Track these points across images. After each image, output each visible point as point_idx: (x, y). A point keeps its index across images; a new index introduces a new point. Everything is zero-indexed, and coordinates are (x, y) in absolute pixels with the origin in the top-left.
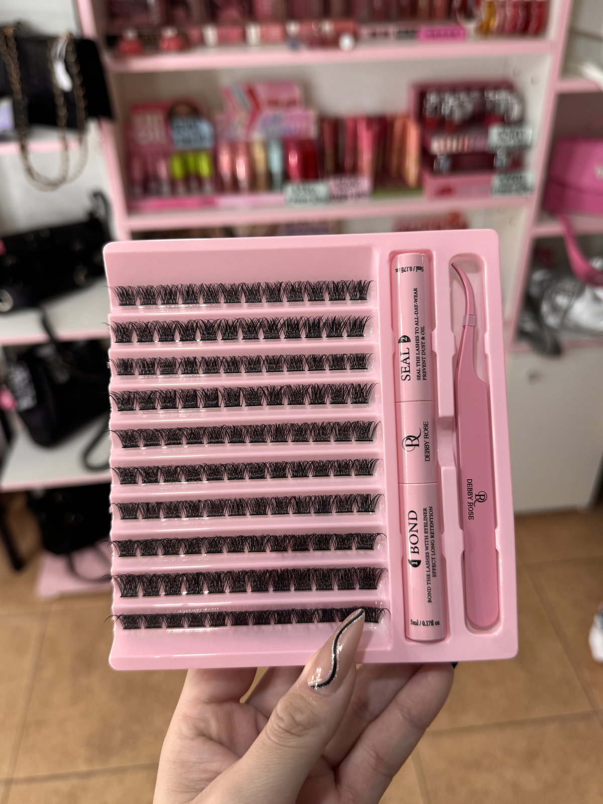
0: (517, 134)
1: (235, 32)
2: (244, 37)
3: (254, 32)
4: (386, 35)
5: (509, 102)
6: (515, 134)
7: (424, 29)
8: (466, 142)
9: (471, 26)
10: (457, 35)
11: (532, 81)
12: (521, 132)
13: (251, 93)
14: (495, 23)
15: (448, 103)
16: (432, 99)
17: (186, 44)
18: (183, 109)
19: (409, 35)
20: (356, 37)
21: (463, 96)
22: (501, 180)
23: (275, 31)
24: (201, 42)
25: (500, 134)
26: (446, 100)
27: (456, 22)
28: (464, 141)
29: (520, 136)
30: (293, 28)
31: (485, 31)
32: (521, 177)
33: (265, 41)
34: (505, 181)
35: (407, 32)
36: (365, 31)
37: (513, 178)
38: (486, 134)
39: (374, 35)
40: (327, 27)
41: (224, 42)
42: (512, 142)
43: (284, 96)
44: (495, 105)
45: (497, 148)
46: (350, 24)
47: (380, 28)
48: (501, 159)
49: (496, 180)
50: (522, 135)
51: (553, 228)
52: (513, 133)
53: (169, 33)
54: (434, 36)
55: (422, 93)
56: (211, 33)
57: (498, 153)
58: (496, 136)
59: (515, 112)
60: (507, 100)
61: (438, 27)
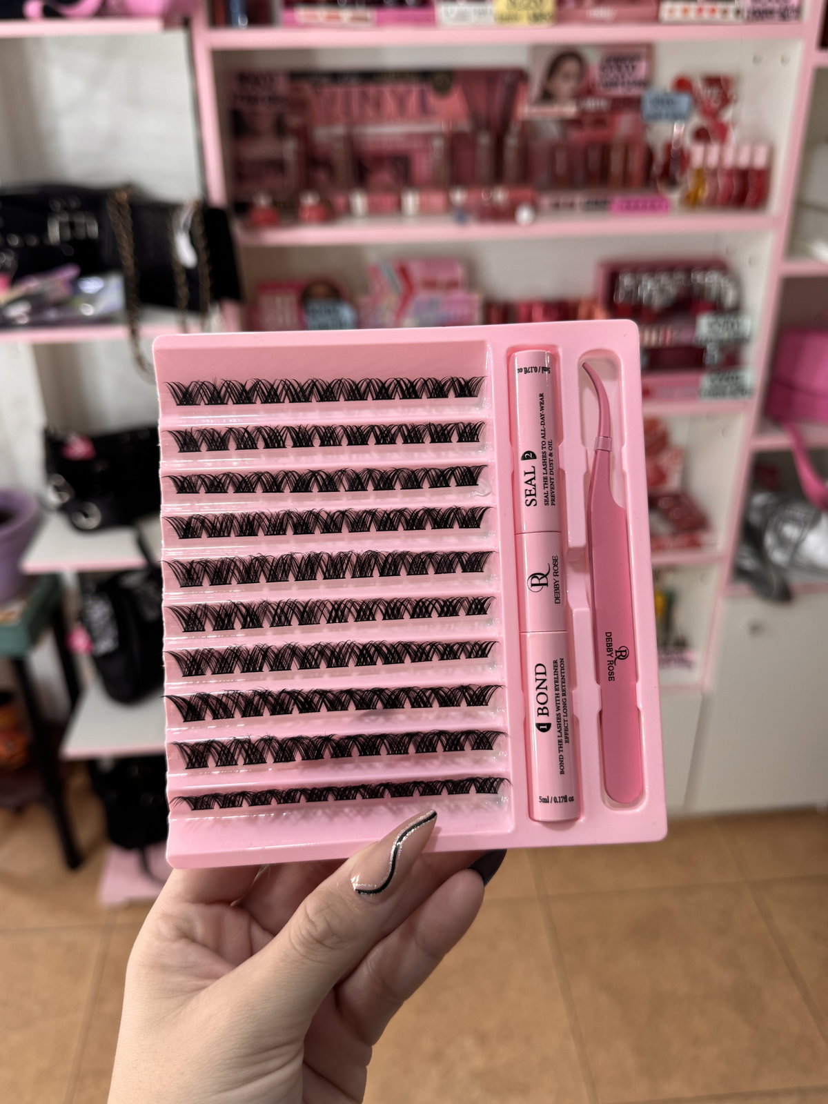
0: (733, 325)
1: (389, 200)
2: (399, 206)
3: (411, 201)
4: (571, 206)
5: (722, 285)
6: (730, 325)
7: (618, 199)
8: (669, 333)
9: (675, 196)
10: (658, 207)
11: (750, 262)
12: (738, 323)
13: (404, 272)
14: (705, 193)
15: (646, 286)
16: (626, 281)
17: (330, 214)
18: (320, 290)
19: (599, 206)
20: (535, 207)
21: (664, 279)
22: (713, 381)
23: (437, 199)
24: (348, 211)
25: (711, 325)
26: (643, 283)
27: (657, 191)
28: (665, 333)
29: (736, 327)
30: (459, 196)
31: (692, 202)
32: (737, 378)
33: (425, 211)
34: (717, 382)
35: (596, 203)
36: (546, 201)
37: (727, 379)
38: (693, 324)
39: (556, 206)
40: (500, 196)
41: (374, 211)
42: (725, 334)
43: (443, 276)
44: (703, 289)
45: (706, 341)
46: (527, 192)
47: (564, 198)
48: (713, 355)
49: (706, 381)
50: (738, 326)
51: (778, 440)
52: (727, 323)
53: (309, 200)
54: (630, 208)
55: (613, 275)
56: (359, 201)
57: (708, 347)
58: (705, 327)
59: (730, 298)
60: (719, 284)
61: (635, 196)
